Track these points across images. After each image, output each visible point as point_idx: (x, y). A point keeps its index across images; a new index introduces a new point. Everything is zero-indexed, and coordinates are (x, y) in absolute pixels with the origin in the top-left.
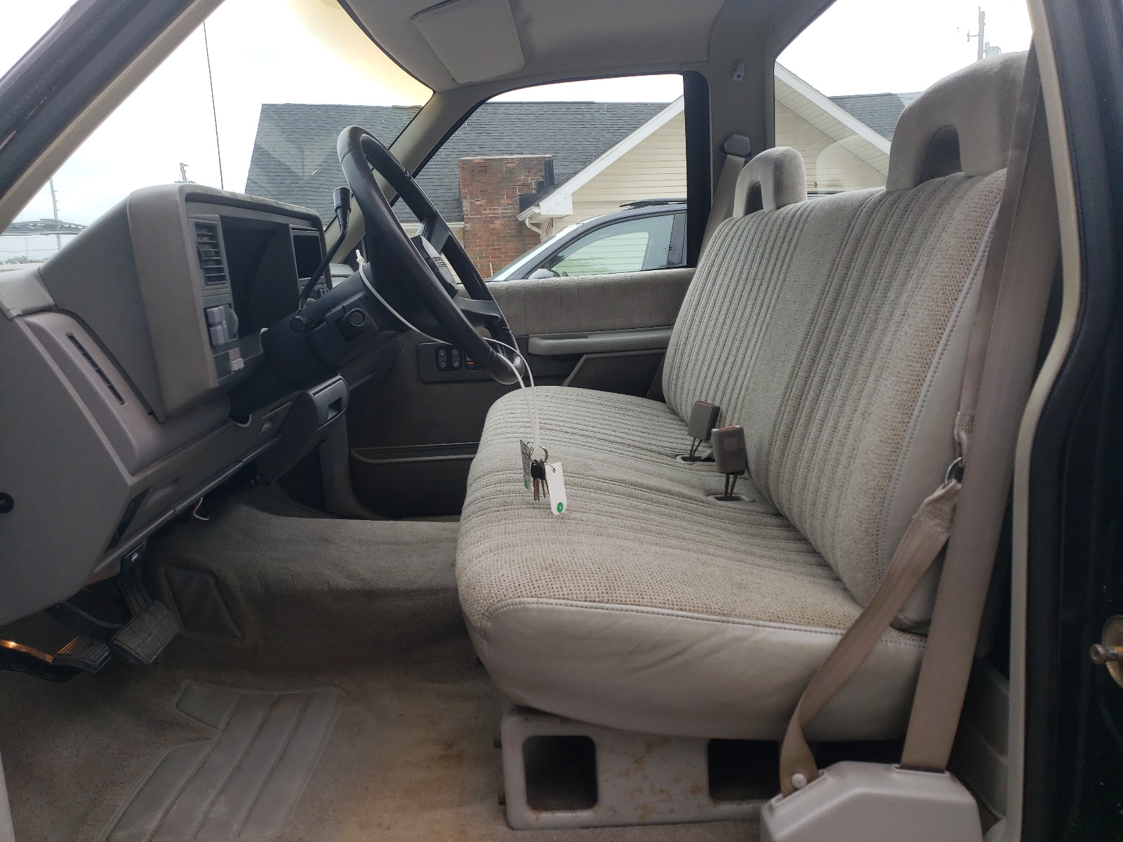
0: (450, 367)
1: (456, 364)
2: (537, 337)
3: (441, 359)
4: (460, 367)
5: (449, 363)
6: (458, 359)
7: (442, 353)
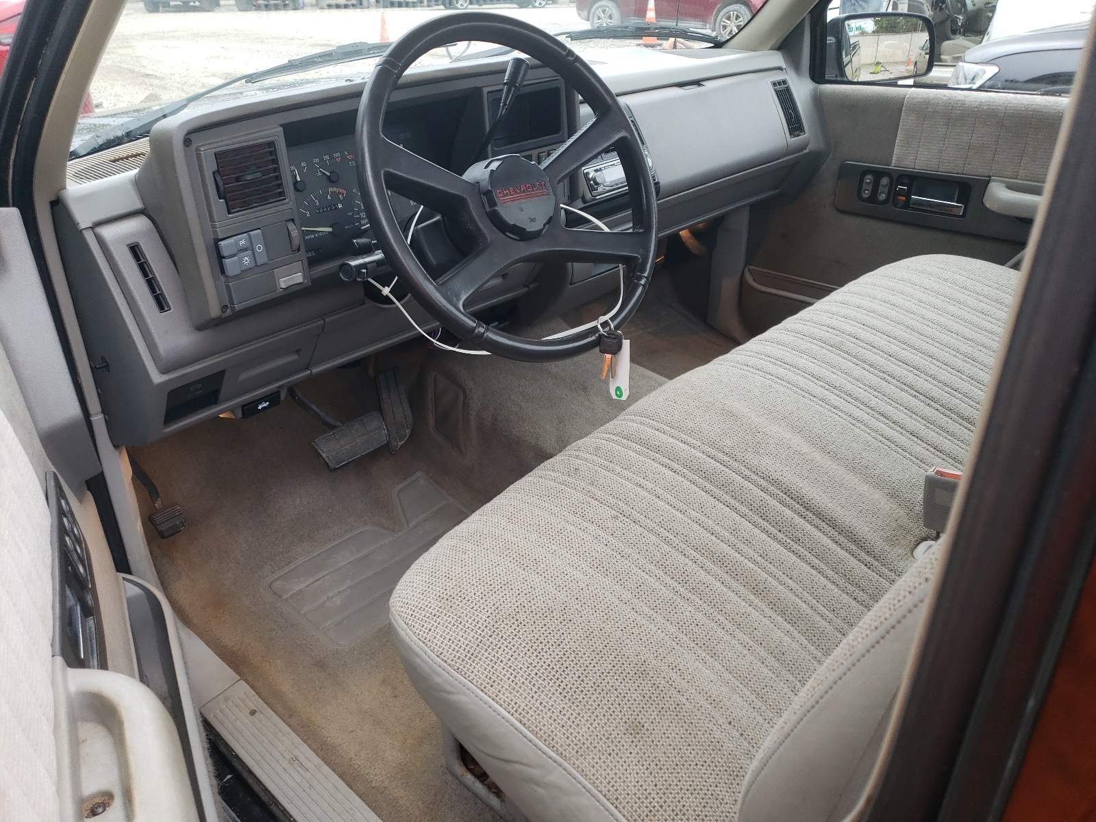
0: (873, 199)
1: (883, 197)
2: (1002, 182)
3: (865, 186)
4: (885, 202)
5: (875, 192)
6: (886, 190)
7: (869, 179)
